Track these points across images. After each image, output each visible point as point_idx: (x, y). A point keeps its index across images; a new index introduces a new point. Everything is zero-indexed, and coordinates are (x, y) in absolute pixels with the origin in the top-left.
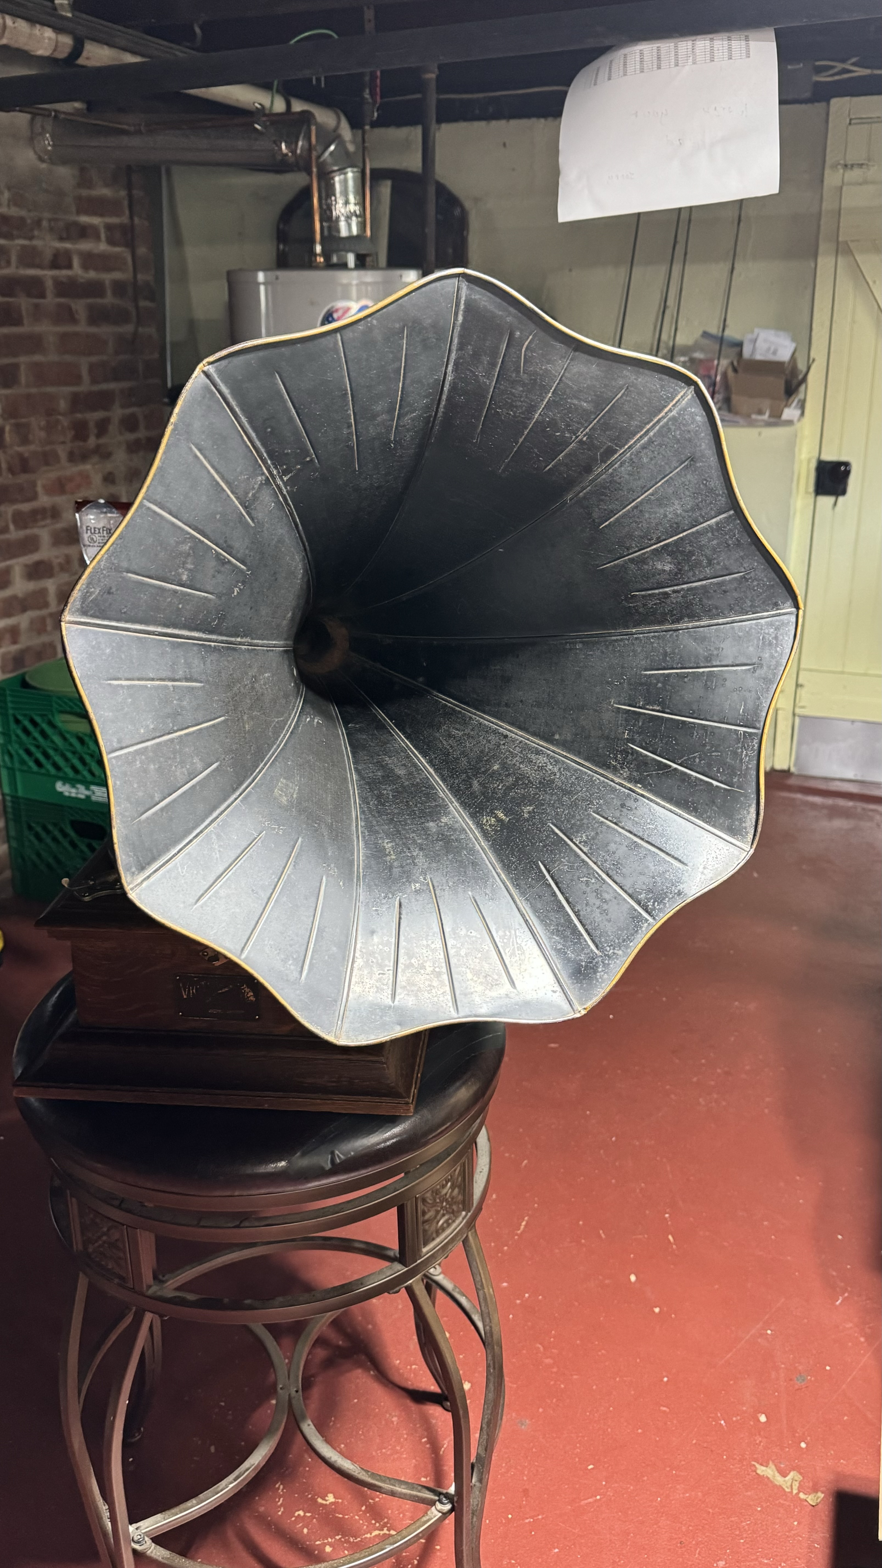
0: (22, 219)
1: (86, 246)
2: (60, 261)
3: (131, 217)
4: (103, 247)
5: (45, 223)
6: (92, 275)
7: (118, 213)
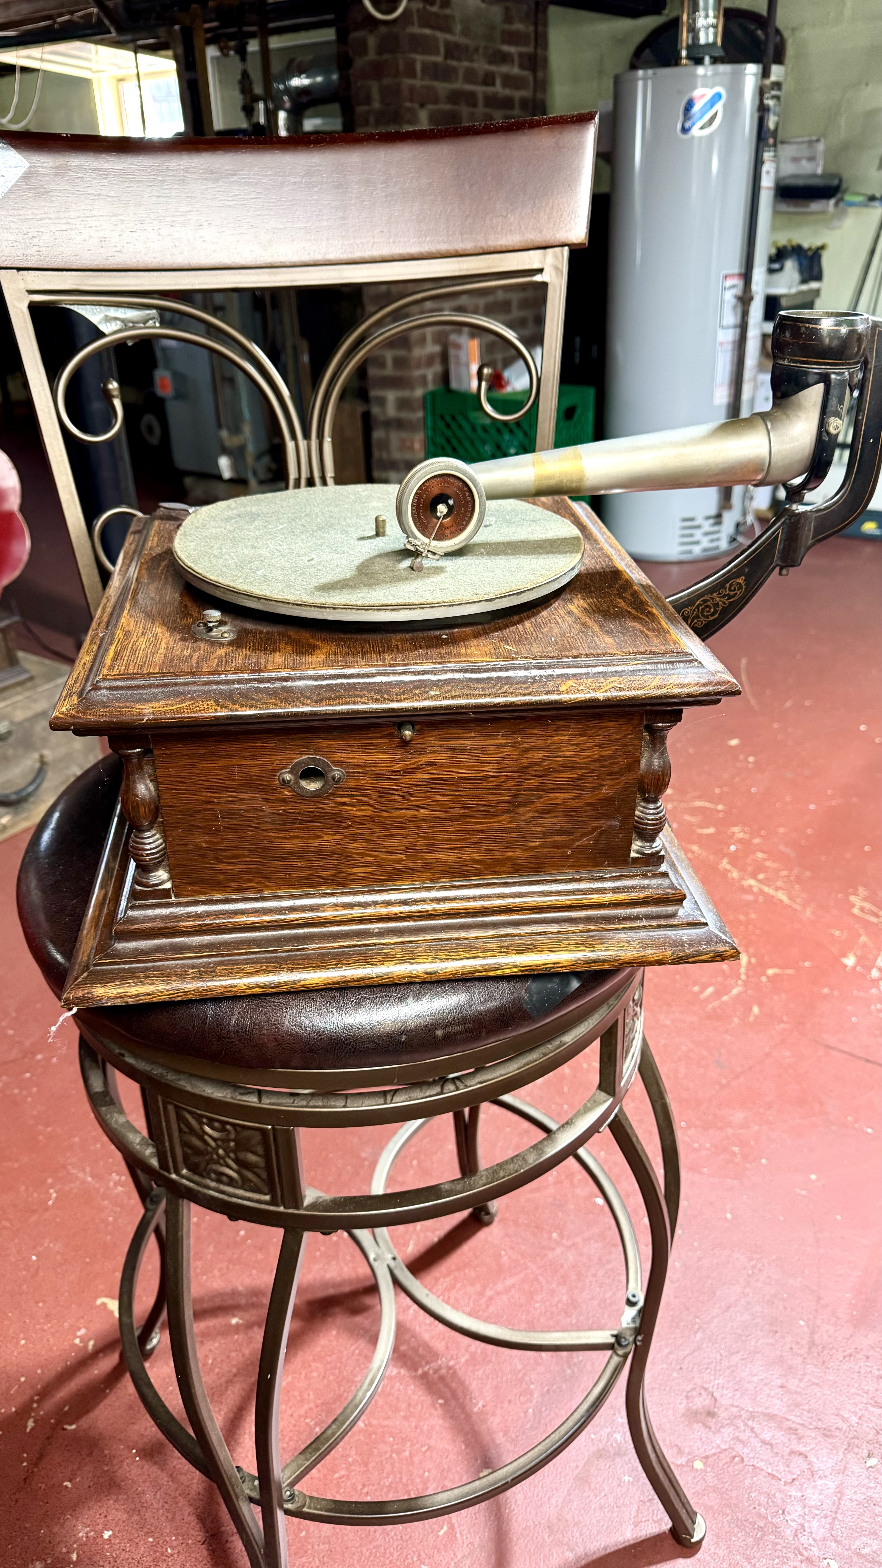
0: (467, 47)
1: (505, 69)
2: (489, 79)
3: (536, 48)
4: (516, 70)
5: (481, 51)
6: (507, 92)
7: (526, 44)
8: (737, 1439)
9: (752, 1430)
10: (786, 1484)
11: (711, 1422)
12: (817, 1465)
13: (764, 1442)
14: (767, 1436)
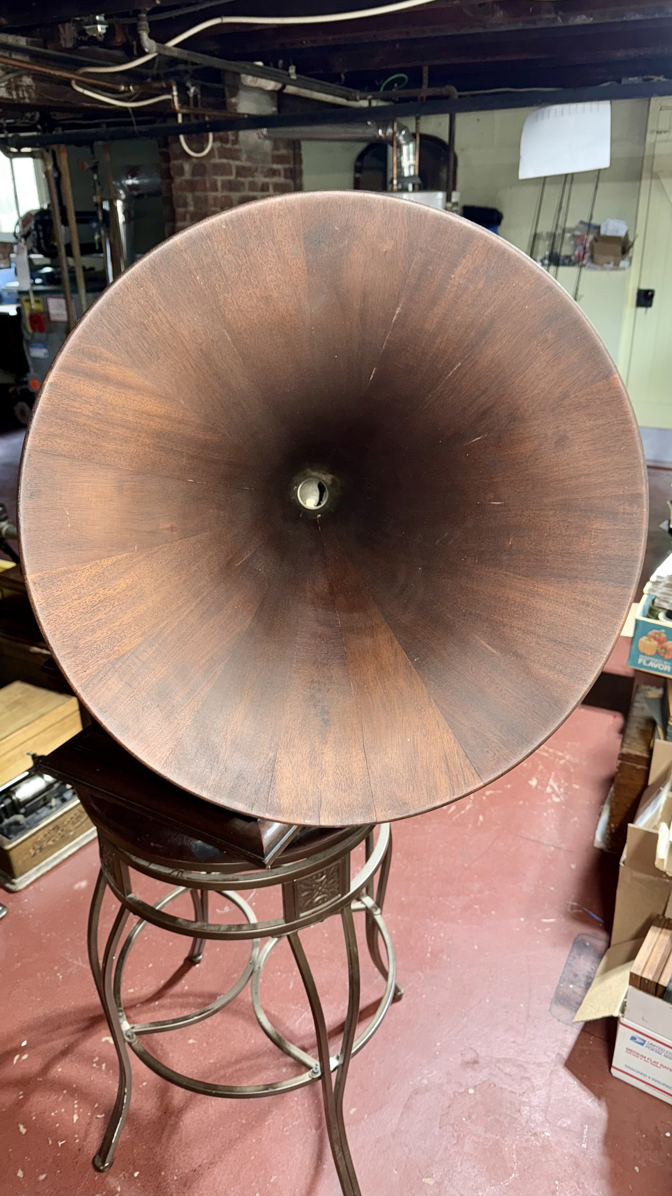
0: (250, 169)
1: (276, 180)
4: (282, 180)
5: (259, 170)
7: (289, 163)
8: (491, 1074)
9: (499, 1068)
10: (520, 1095)
11: (476, 1066)
12: (536, 1082)
13: (506, 1074)
14: (508, 1070)
